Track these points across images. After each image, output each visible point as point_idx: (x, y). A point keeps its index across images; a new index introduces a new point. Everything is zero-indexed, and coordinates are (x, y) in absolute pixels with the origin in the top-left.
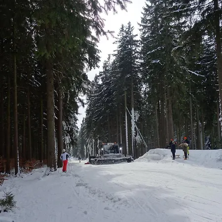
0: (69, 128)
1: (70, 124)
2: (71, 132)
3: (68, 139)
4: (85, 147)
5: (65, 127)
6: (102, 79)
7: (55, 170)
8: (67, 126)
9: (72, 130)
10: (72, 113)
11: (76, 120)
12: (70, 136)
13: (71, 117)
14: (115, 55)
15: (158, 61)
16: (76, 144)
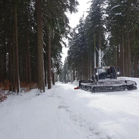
0: (56, 62)
1: (57, 60)
2: (57, 65)
3: (55, 70)
4: (67, 76)
5: (53, 62)
6: (79, 30)
7: (44, 92)
8: (55, 61)
9: (58, 63)
10: (58, 52)
11: (61, 57)
12: (57, 68)
13: (58, 55)
14: (88, 12)
15: (120, 14)
16: (61, 73)
